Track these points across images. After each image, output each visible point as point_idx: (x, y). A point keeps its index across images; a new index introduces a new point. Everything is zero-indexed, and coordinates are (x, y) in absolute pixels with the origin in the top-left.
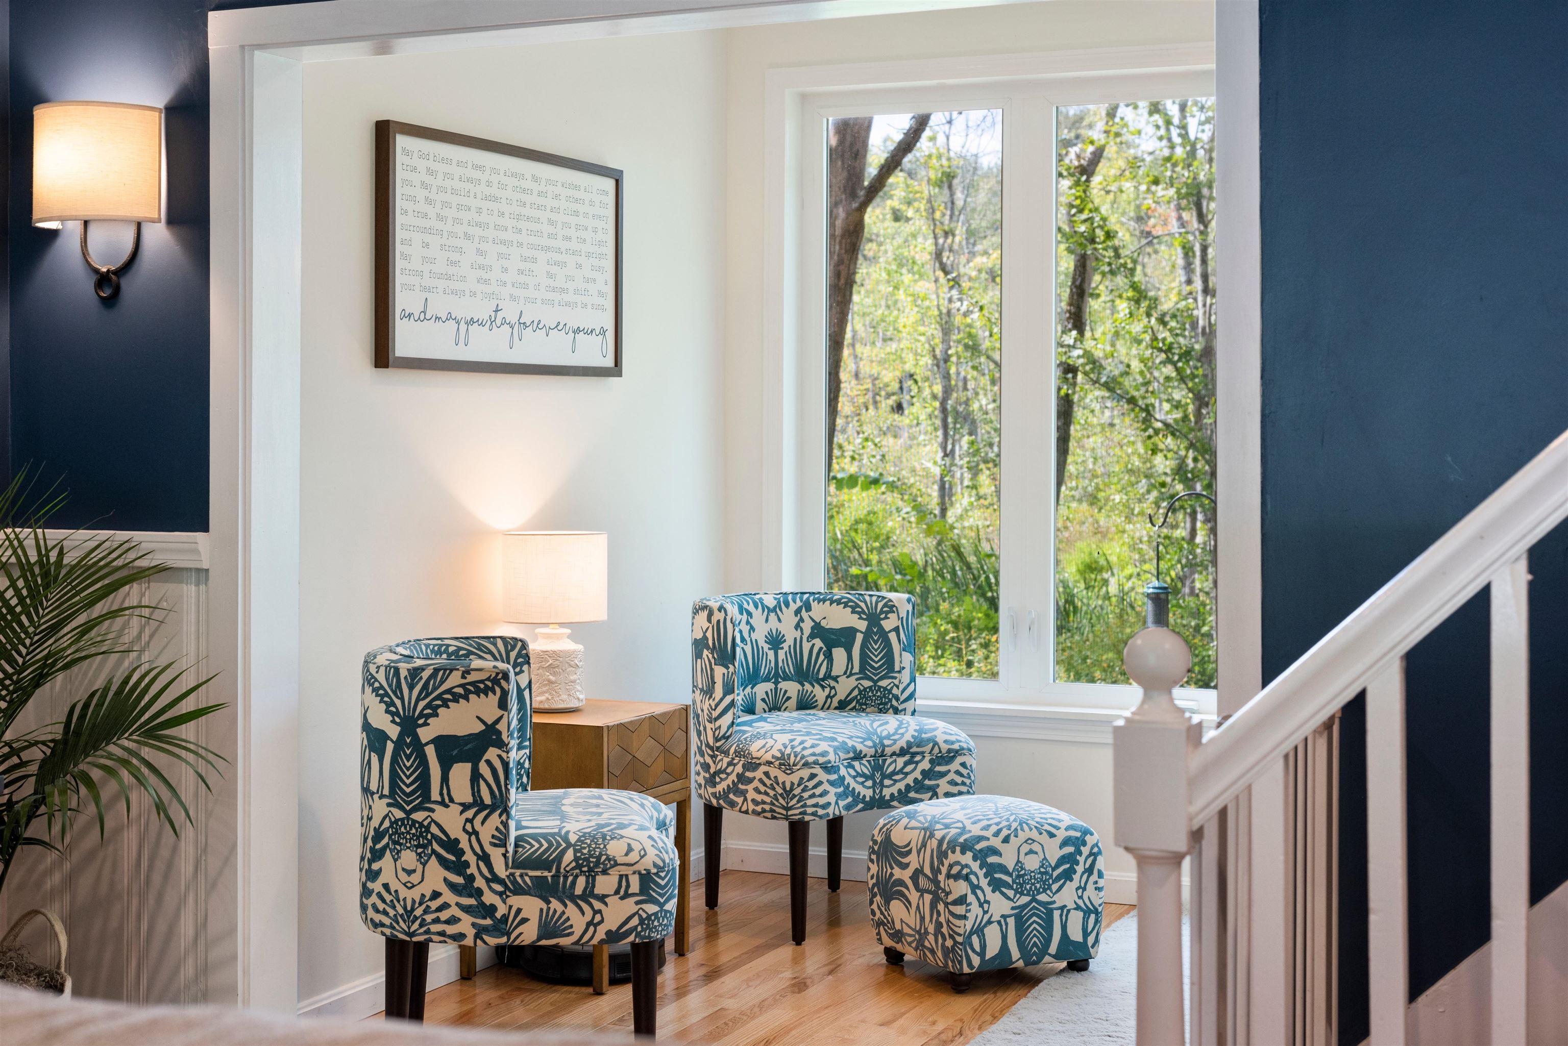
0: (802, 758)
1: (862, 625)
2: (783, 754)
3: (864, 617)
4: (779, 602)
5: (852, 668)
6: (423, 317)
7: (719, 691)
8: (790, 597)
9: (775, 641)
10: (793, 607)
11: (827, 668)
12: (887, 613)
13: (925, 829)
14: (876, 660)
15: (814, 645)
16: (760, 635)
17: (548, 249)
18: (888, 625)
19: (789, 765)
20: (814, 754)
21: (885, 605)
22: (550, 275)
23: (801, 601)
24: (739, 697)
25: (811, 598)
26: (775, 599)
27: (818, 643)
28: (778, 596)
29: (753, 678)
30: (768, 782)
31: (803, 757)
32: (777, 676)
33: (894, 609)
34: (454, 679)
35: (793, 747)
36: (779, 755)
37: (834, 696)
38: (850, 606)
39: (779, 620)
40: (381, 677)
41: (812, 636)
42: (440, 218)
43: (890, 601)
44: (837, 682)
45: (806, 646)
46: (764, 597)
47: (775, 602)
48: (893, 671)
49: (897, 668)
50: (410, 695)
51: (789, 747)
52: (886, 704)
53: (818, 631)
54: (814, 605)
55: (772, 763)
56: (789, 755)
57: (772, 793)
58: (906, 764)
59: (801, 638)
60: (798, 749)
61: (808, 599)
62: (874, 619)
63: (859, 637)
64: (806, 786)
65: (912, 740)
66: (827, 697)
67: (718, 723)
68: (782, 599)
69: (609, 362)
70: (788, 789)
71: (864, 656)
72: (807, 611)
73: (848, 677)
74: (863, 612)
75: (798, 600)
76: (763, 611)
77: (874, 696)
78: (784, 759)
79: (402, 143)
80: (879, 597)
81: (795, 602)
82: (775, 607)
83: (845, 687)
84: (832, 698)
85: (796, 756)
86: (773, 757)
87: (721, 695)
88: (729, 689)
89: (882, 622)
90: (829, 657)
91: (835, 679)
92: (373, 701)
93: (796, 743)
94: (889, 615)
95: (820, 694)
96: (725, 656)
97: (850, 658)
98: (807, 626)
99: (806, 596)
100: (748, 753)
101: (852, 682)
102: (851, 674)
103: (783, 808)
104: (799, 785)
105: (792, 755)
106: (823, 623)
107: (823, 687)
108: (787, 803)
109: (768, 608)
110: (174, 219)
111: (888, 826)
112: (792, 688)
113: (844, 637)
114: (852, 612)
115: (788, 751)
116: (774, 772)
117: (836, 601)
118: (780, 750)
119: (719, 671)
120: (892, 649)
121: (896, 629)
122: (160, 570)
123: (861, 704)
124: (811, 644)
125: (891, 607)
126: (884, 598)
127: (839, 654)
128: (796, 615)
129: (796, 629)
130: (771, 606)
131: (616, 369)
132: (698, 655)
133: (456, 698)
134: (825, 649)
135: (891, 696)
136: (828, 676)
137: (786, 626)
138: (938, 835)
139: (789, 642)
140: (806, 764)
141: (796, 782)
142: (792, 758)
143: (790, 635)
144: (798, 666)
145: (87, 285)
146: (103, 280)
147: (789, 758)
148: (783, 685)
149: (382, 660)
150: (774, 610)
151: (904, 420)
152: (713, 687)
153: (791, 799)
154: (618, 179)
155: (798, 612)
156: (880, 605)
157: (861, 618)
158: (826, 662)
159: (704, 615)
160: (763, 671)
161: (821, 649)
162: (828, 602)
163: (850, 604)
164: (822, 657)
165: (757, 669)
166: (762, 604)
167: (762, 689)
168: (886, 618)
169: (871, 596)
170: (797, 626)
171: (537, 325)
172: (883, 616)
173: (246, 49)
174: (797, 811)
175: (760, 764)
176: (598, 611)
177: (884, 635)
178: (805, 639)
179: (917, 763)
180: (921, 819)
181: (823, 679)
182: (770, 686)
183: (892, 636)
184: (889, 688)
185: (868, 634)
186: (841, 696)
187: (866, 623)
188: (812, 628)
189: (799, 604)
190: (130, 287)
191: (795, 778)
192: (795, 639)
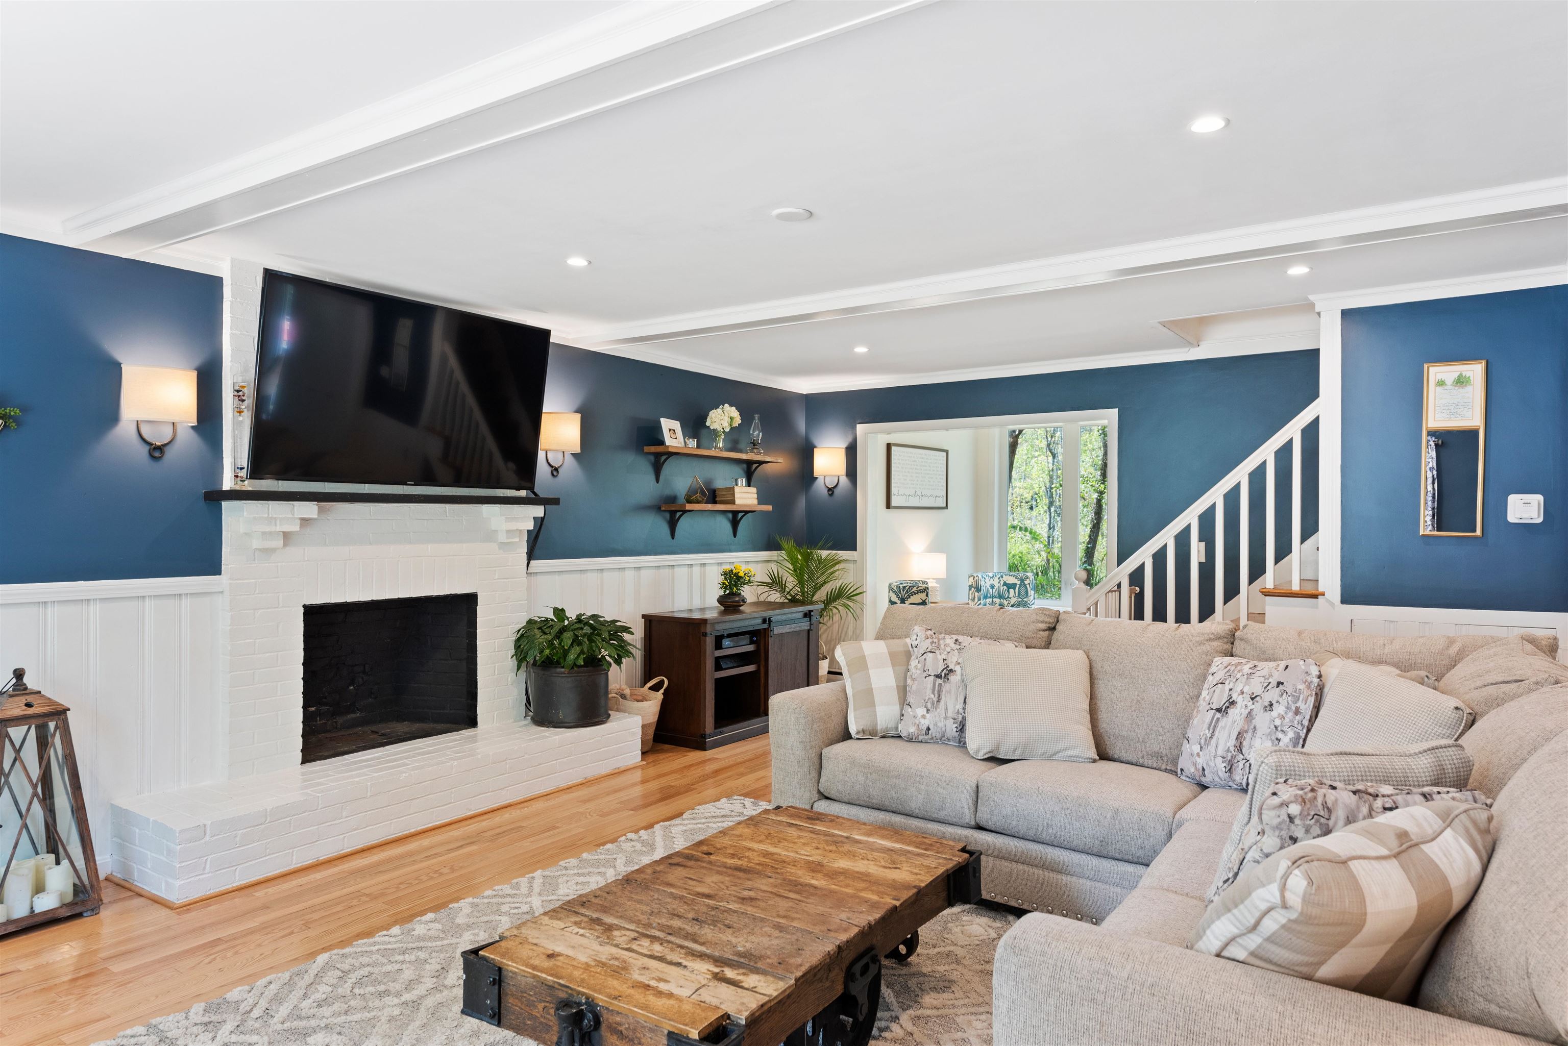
1: (1019, 582)
3: (1019, 580)
4: (994, 575)
5: (1016, 595)
6: (898, 495)
7: (976, 600)
8: (997, 574)
9: (992, 587)
10: (998, 577)
11: (1008, 595)
14: (1023, 592)
15: (1004, 588)
16: (988, 585)
17: (928, 474)
18: (1026, 582)
22: (929, 481)
23: (1000, 575)
24: (982, 602)
27: (1005, 587)
28: (993, 573)
29: (986, 597)
32: (993, 597)
34: (915, 589)
37: (1010, 603)
39: (994, 580)
40: (895, 588)
41: (1003, 585)
42: (902, 468)
43: (1027, 575)
44: (1011, 599)
45: (1002, 588)
46: (989, 573)
47: (992, 575)
48: (1028, 596)
50: (903, 593)
53: (1005, 584)
54: (1004, 576)
59: (1000, 586)
61: (1002, 574)
62: (1022, 581)
63: (1018, 586)
69: (945, 505)
71: (1019, 592)
72: (1002, 578)
73: (1014, 597)
74: (1019, 578)
79: (894, 448)
80: (1024, 574)
83: (1013, 601)
88: (979, 600)
89: (1024, 582)
90: (1008, 591)
92: (892, 594)
94: (1027, 580)
95: (1006, 603)
96: (978, 589)
97: (1015, 592)
98: (1002, 583)
101: (1016, 599)
106: (1007, 582)
107: (1007, 600)
109: (990, 577)
110: (848, 475)
112: (997, 600)
113: (1013, 586)
114: (1016, 579)
117: (1010, 575)
119: (977, 594)
120: (1027, 589)
121: (1029, 584)
122: (844, 560)
123: (1018, 606)
125: (1027, 577)
127: (1011, 591)
128: (999, 579)
129: (999, 583)
131: (946, 507)
132: (970, 590)
133: (915, 594)
135: (1027, 603)
136: (1008, 597)
137: (996, 582)
139: (997, 587)
143: (997, 585)
144: (999, 594)
145: (826, 491)
146: (829, 489)
148: (995, 599)
149: (895, 584)
150: (992, 577)
151: (1034, 513)
152: (975, 598)
154: (947, 452)
156: (1024, 577)
158: (1007, 593)
159: (972, 578)
160: (989, 595)
161: (1006, 589)
162: (1008, 575)
163: (1015, 576)
164: (1006, 591)
165: (987, 595)
166: (989, 575)
167: (989, 600)
169: (1021, 574)
171: (926, 496)
172: (1025, 580)
173: (866, 434)
176: (944, 576)
177: (1025, 585)
182: (991, 600)
183: (1028, 586)
184: (1027, 600)
185: (1020, 585)
186: (1012, 603)
190: (836, 491)
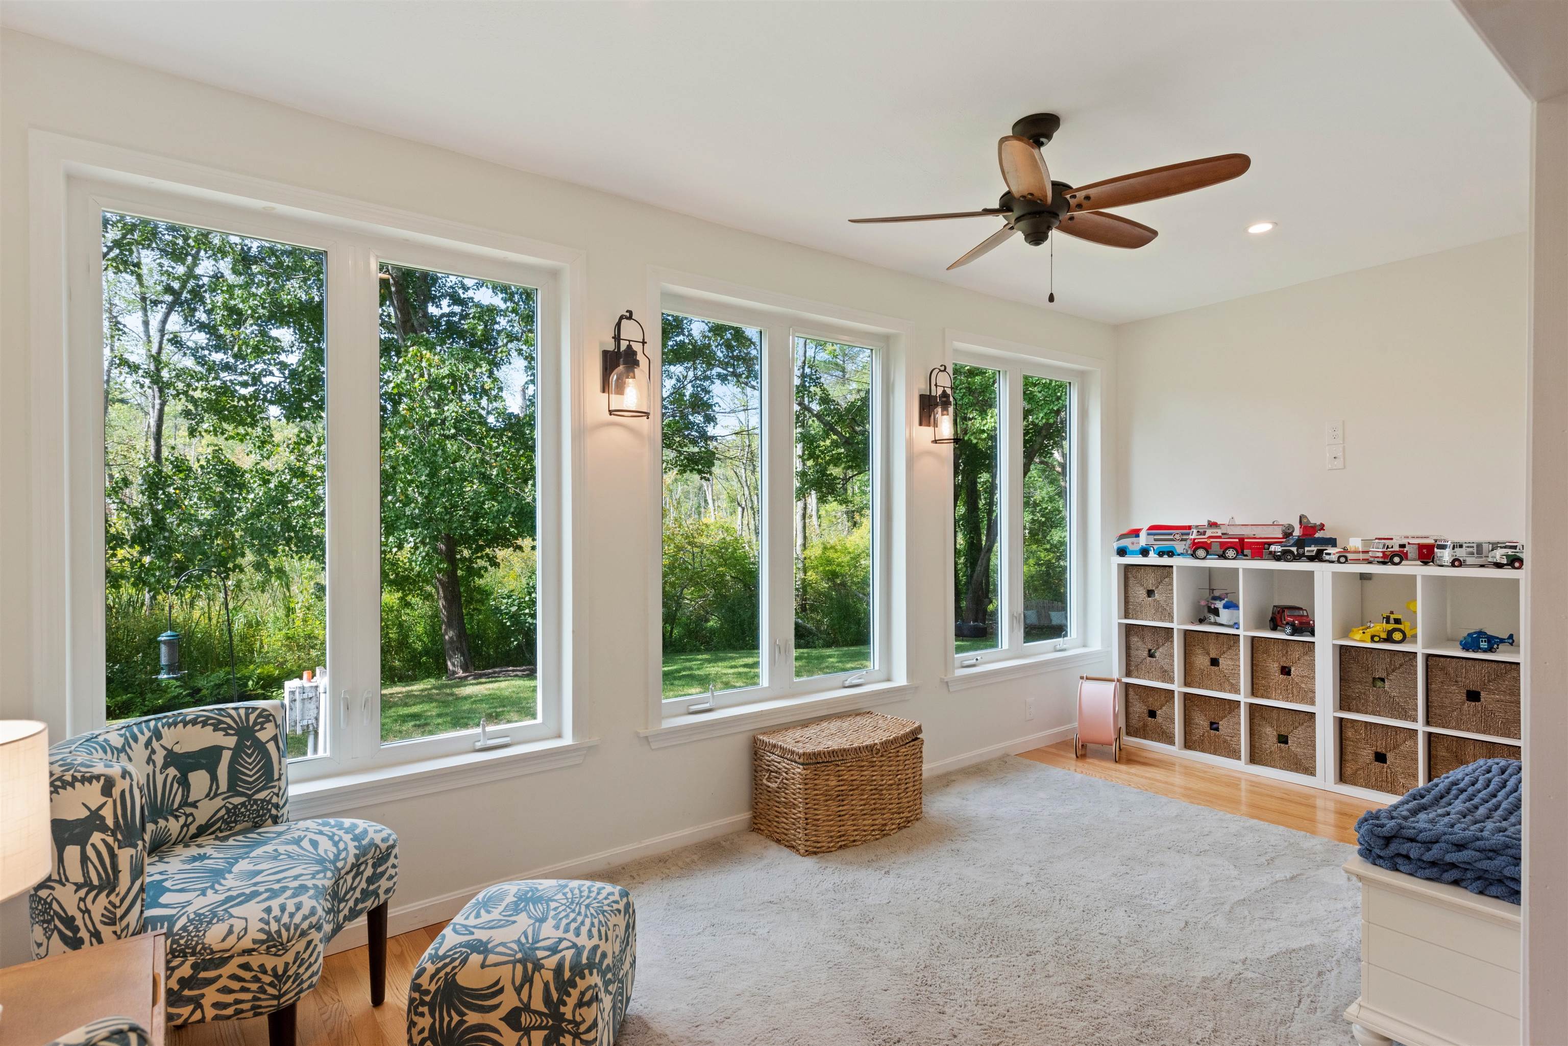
0: (296, 929)
1: (229, 742)
2: (268, 933)
3: (232, 732)
4: (126, 739)
5: (218, 788)
8: (135, 729)
10: (143, 739)
11: (183, 795)
12: (262, 723)
13: (523, 962)
14: (251, 773)
15: (167, 775)
18: (263, 735)
19: (282, 944)
20: (305, 918)
21: (259, 716)
23: (149, 730)
25: (160, 725)
26: (121, 735)
27: (172, 771)
28: (123, 732)
30: (247, 975)
31: (297, 927)
33: (271, 718)
35: (278, 920)
36: (264, 937)
37: (191, 823)
38: (211, 724)
39: (130, 759)
41: (165, 766)
43: (264, 710)
44: (197, 807)
45: (160, 779)
46: (107, 736)
47: (122, 740)
48: (273, 781)
49: (276, 776)
51: (272, 921)
52: (264, 815)
53: (172, 759)
54: (165, 731)
55: (254, 950)
56: (279, 932)
57: (254, 986)
58: (354, 878)
59: (154, 772)
60: (285, 919)
61: (156, 726)
62: (245, 732)
63: (226, 756)
64: (303, 959)
65: (358, 852)
66: (182, 827)
67: (124, 923)
68: (128, 734)
70: (280, 973)
71: (233, 774)
72: (158, 740)
73: (211, 799)
74: (230, 727)
75: (145, 730)
76: (113, 754)
77: (249, 810)
78: (274, 939)
80: (247, 709)
81: (143, 733)
82: (124, 746)
83: (207, 810)
84: (188, 826)
85: (288, 930)
86: (255, 941)
87: (129, 884)
88: (137, 873)
89: (257, 734)
90: (184, 783)
91: (194, 805)
93: (276, 912)
94: (266, 726)
95: (172, 827)
97: (214, 778)
98: (159, 758)
99: (152, 724)
100: (204, 948)
101: (217, 803)
102: (216, 795)
103: (274, 997)
104: (294, 963)
105: (283, 931)
106: (177, 749)
107: (177, 817)
108: (279, 991)
109: (117, 749)
111: (448, 969)
113: (205, 758)
114: (214, 730)
115: (274, 927)
116: (255, 961)
117: (190, 721)
118: (261, 930)
119: (125, 855)
120: (271, 758)
121: (275, 738)
123: (228, 823)
124: (164, 775)
125: (266, 717)
126: (255, 709)
128: (147, 748)
129: (148, 763)
130: (120, 746)
134: (179, 775)
135: (270, 807)
136: (185, 803)
137: (138, 763)
138: (551, 962)
139: (142, 780)
140: (303, 934)
141: (291, 961)
142: (285, 934)
143: (142, 772)
144: (152, 803)
147: (280, 936)
150: (123, 750)
152: (116, 877)
153: (285, 983)
155: (148, 744)
156: (252, 717)
157: (227, 734)
158: (180, 789)
161: (175, 776)
162: (181, 725)
163: (210, 722)
164: (176, 785)
166: (110, 745)
168: (262, 729)
169: (236, 709)
170: (150, 760)
172: (258, 727)
174: (292, 994)
175: (232, 957)
177: (261, 747)
178: (158, 770)
179: (362, 873)
180: (500, 949)
181: (177, 810)
183: (270, 746)
184: (268, 798)
185: (238, 751)
186: (201, 821)
187: (235, 738)
188: (165, 757)
189: (148, 734)
191: (289, 957)
192: (148, 775)
